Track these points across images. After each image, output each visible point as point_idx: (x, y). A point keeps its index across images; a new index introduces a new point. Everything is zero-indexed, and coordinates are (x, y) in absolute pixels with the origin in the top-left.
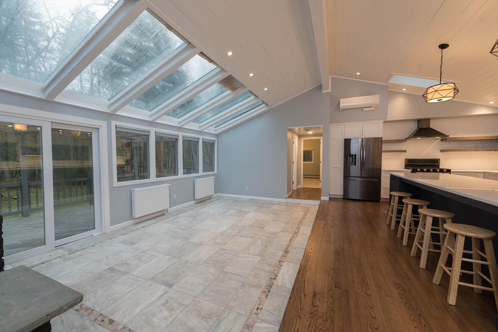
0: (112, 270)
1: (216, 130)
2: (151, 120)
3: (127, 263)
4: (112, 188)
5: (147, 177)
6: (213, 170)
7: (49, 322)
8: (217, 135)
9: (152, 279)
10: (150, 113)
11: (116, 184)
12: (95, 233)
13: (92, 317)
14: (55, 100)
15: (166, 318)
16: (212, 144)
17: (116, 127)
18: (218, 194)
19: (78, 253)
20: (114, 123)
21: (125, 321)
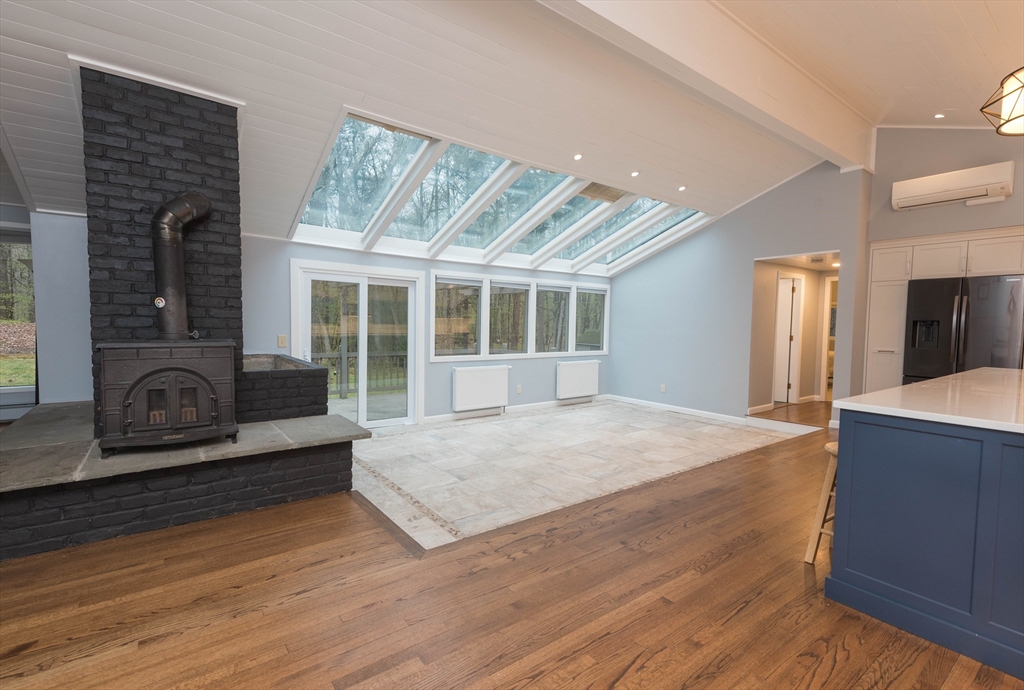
0: (412, 456)
1: (608, 270)
2: (484, 263)
3: (430, 455)
4: (429, 364)
5: (477, 352)
6: (599, 348)
7: (351, 442)
8: (611, 280)
9: (448, 471)
10: (483, 252)
11: (434, 359)
12: (407, 421)
13: (386, 483)
14: (373, 250)
15: (445, 498)
16: (601, 297)
17: (436, 278)
18: (609, 396)
19: (386, 438)
20: (434, 272)
21: (410, 491)
